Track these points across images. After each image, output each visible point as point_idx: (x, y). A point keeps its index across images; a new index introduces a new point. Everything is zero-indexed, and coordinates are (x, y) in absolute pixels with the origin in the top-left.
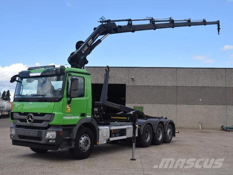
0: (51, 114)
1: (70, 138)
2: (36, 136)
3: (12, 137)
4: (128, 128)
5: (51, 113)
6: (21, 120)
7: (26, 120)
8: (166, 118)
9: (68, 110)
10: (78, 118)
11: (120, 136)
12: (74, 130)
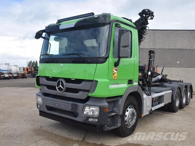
0: (92, 81)
1: (116, 113)
2: (69, 110)
3: (39, 106)
4: (166, 94)
5: (92, 79)
6: (49, 87)
7: (55, 87)
8: (182, 81)
9: (115, 75)
10: (125, 85)
11: (159, 103)
12: (120, 103)
